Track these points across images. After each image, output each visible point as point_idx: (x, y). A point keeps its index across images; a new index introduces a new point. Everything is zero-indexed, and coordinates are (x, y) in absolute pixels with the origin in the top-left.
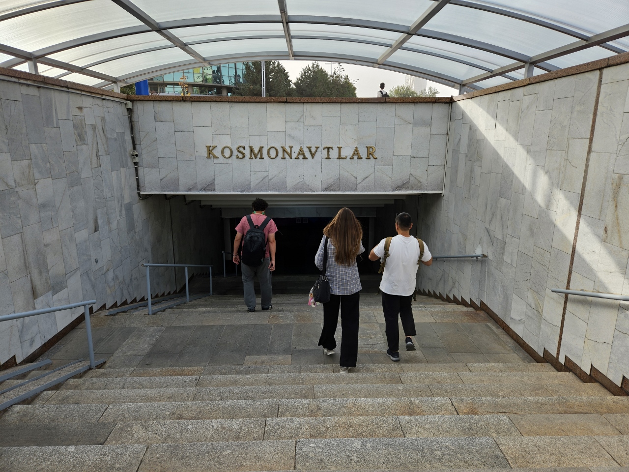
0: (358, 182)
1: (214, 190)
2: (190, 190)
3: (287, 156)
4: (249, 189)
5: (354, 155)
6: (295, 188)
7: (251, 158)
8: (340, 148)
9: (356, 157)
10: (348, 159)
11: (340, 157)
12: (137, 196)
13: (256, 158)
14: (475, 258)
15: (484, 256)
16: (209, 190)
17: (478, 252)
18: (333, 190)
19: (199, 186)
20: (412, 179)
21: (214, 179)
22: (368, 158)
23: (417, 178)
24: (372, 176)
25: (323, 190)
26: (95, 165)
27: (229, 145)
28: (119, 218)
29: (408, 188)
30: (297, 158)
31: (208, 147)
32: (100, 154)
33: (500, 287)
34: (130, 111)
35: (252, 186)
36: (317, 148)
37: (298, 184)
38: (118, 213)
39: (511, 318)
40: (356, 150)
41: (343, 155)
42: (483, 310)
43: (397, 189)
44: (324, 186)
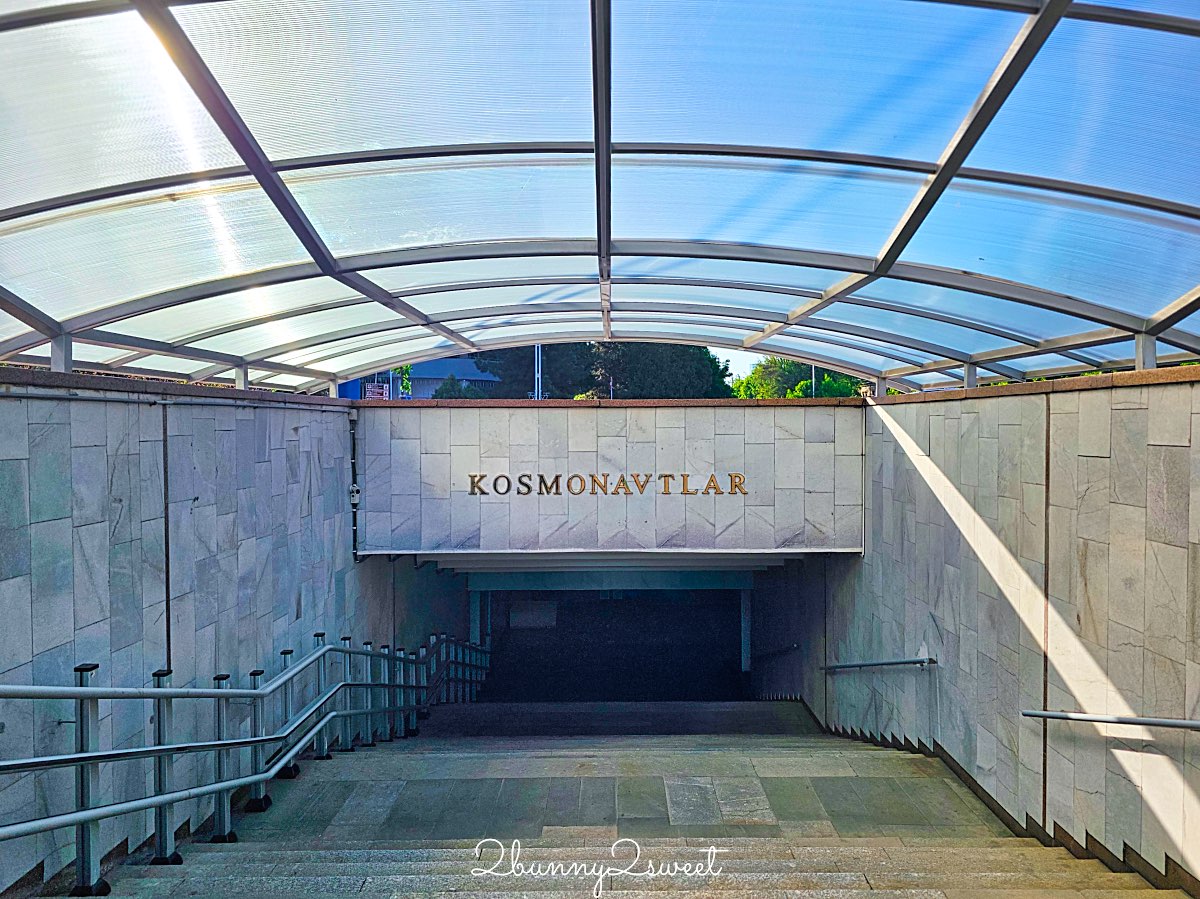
0: (718, 532)
1: (478, 547)
2: (438, 547)
3: (600, 491)
4: (536, 544)
5: (709, 487)
6: (612, 541)
7: (540, 493)
8: (685, 477)
9: (712, 491)
10: (700, 493)
11: (685, 492)
12: (352, 557)
13: (548, 493)
14: (918, 665)
15: (931, 661)
16: (469, 547)
17: (923, 655)
18: (676, 546)
19: (454, 541)
20: (809, 527)
21: (479, 529)
22: (732, 492)
23: (818, 526)
24: (742, 520)
25: (658, 546)
26: (305, 514)
27: (507, 474)
28: (326, 596)
29: (802, 543)
30: (616, 493)
31: (473, 477)
32: (313, 494)
33: (958, 713)
34: (353, 423)
35: (541, 539)
36: (648, 477)
37: (616, 535)
38: (326, 588)
39: (979, 767)
40: (713, 480)
41: (691, 487)
42: (938, 756)
43: (784, 544)
44: (661, 539)
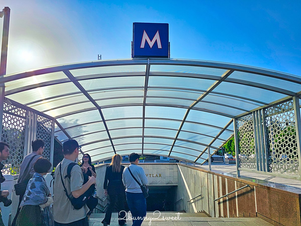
0: (158, 183)
5: (156, 176)
8: (153, 174)
9: (157, 176)
11: (153, 177)
18: (152, 184)
20: (170, 182)
22: (159, 177)
24: (161, 181)
25: (149, 184)
29: (169, 184)
36: (148, 174)
40: (157, 175)
41: (154, 176)
43: (167, 184)
44: (150, 183)
